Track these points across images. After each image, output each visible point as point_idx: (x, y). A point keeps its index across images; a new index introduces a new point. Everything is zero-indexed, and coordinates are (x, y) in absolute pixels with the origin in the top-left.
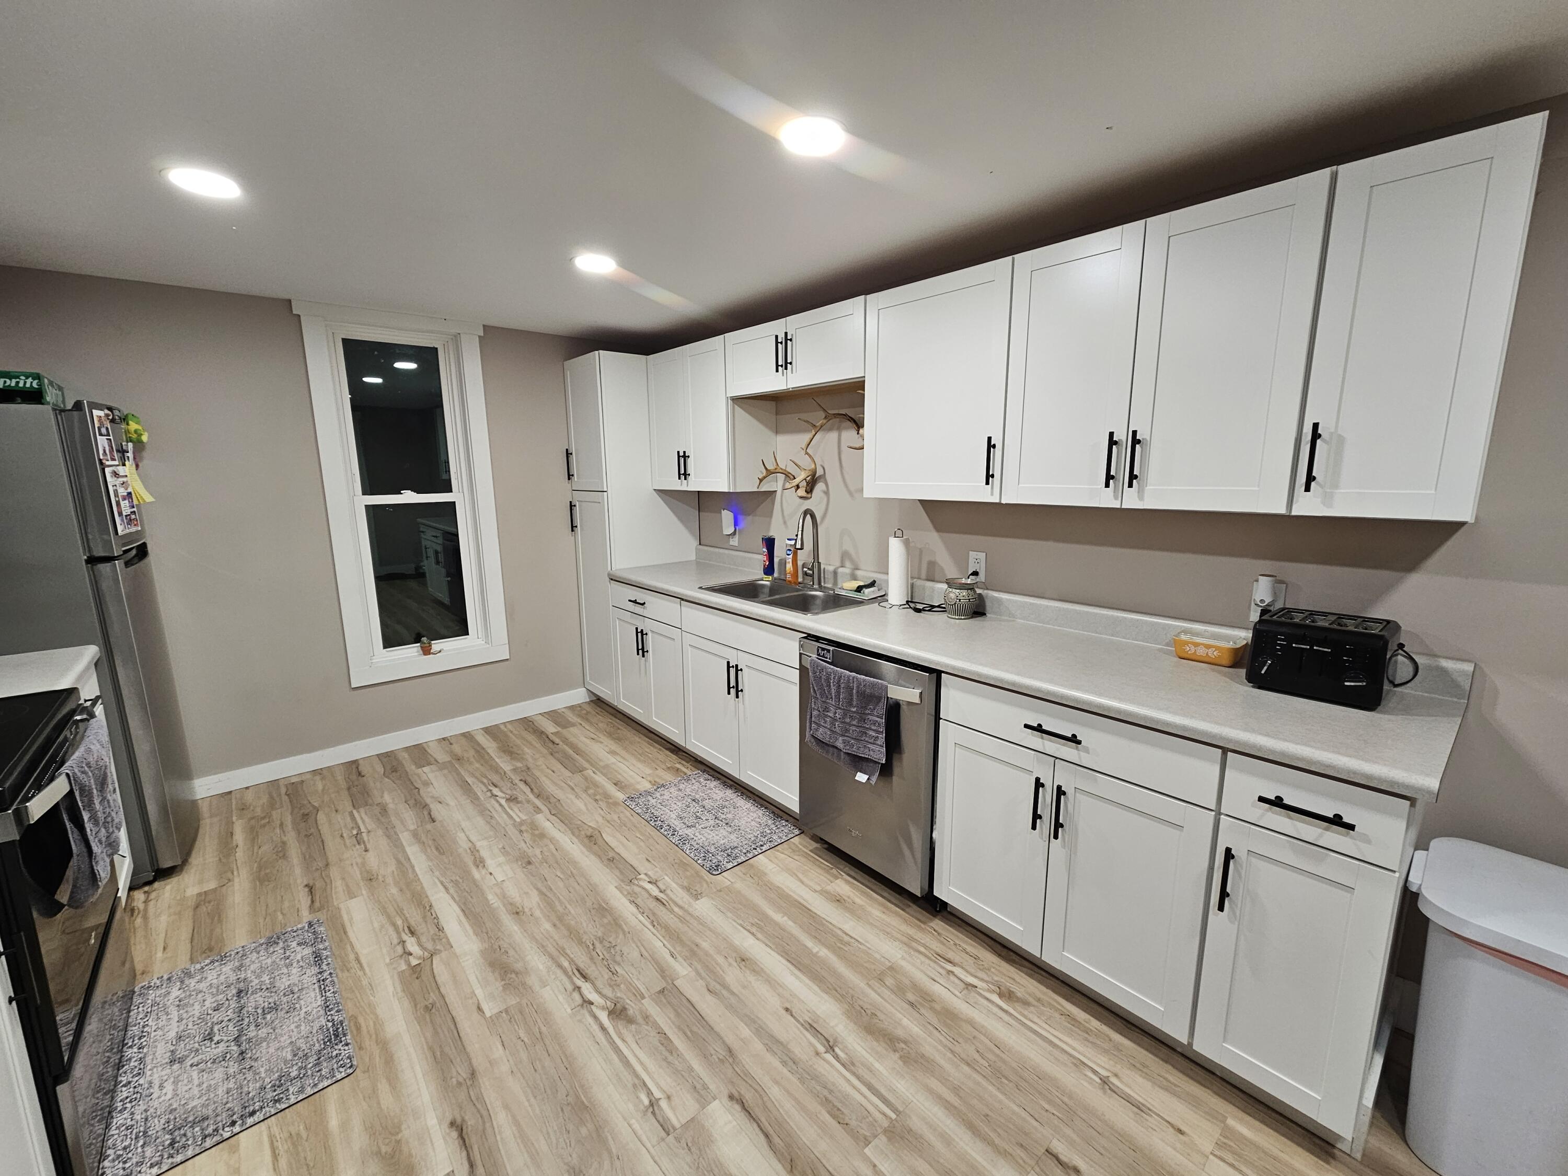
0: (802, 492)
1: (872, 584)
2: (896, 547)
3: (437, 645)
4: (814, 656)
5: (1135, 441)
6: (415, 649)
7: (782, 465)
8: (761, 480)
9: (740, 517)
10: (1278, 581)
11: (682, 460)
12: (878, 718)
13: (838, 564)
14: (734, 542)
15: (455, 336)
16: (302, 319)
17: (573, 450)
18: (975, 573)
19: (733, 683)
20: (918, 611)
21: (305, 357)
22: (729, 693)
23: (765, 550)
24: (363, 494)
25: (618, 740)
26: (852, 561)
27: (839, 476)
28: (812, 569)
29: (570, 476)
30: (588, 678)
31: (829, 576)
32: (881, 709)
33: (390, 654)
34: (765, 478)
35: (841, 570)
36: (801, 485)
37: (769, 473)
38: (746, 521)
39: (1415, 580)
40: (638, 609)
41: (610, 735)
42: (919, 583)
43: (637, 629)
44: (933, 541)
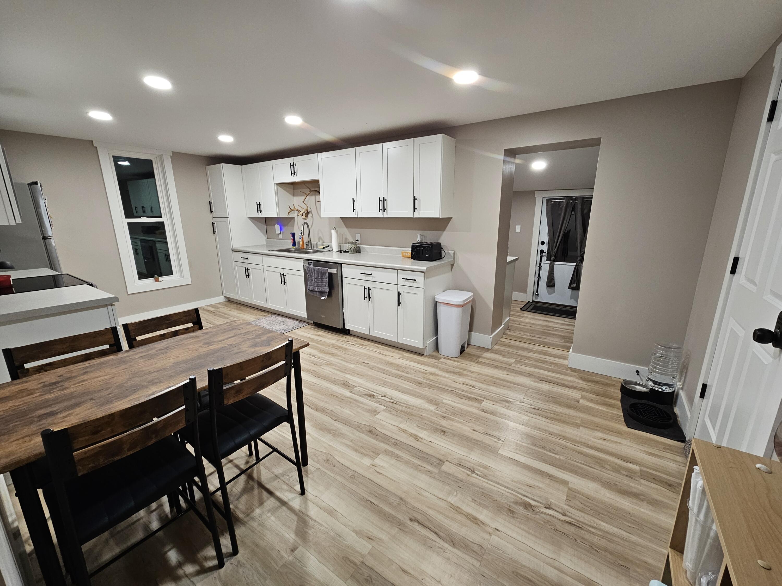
0: (304, 217)
1: (328, 246)
2: (333, 232)
3: (161, 278)
4: (308, 265)
5: (384, 200)
6: (152, 280)
7: (296, 207)
8: (289, 213)
9: (282, 227)
10: (421, 236)
11: (259, 205)
12: (326, 279)
13: (318, 241)
14: (281, 236)
15: (160, 156)
16: (98, 148)
17: (212, 201)
18: (358, 240)
19: (283, 280)
20: (341, 252)
21: (100, 163)
22: (282, 284)
23: (292, 237)
24: (126, 218)
25: (240, 310)
26: (322, 240)
27: (316, 211)
28: (309, 243)
29: (211, 212)
30: (224, 291)
31: (315, 246)
32: (327, 276)
33: (141, 282)
34: (290, 212)
35: (318, 243)
36: (303, 214)
37: (292, 210)
38: (285, 229)
39: (445, 233)
40: (245, 261)
41: (237, 309)
42: (342, 245)
43: (245, 268)
44: (345, 231)
